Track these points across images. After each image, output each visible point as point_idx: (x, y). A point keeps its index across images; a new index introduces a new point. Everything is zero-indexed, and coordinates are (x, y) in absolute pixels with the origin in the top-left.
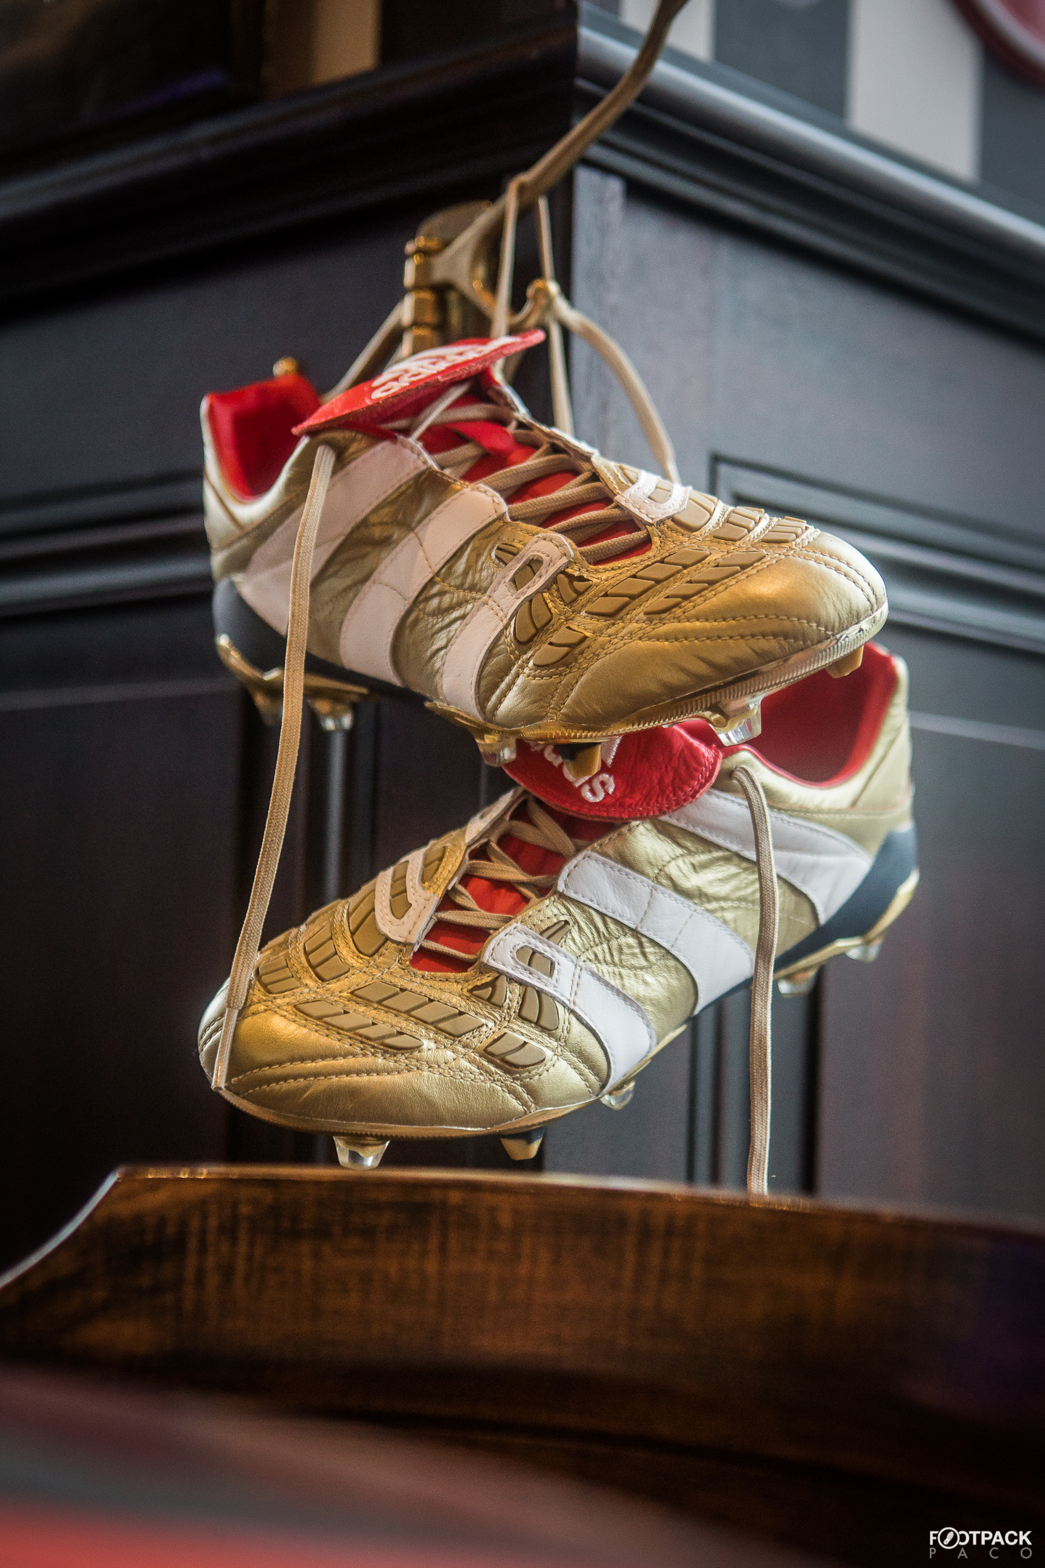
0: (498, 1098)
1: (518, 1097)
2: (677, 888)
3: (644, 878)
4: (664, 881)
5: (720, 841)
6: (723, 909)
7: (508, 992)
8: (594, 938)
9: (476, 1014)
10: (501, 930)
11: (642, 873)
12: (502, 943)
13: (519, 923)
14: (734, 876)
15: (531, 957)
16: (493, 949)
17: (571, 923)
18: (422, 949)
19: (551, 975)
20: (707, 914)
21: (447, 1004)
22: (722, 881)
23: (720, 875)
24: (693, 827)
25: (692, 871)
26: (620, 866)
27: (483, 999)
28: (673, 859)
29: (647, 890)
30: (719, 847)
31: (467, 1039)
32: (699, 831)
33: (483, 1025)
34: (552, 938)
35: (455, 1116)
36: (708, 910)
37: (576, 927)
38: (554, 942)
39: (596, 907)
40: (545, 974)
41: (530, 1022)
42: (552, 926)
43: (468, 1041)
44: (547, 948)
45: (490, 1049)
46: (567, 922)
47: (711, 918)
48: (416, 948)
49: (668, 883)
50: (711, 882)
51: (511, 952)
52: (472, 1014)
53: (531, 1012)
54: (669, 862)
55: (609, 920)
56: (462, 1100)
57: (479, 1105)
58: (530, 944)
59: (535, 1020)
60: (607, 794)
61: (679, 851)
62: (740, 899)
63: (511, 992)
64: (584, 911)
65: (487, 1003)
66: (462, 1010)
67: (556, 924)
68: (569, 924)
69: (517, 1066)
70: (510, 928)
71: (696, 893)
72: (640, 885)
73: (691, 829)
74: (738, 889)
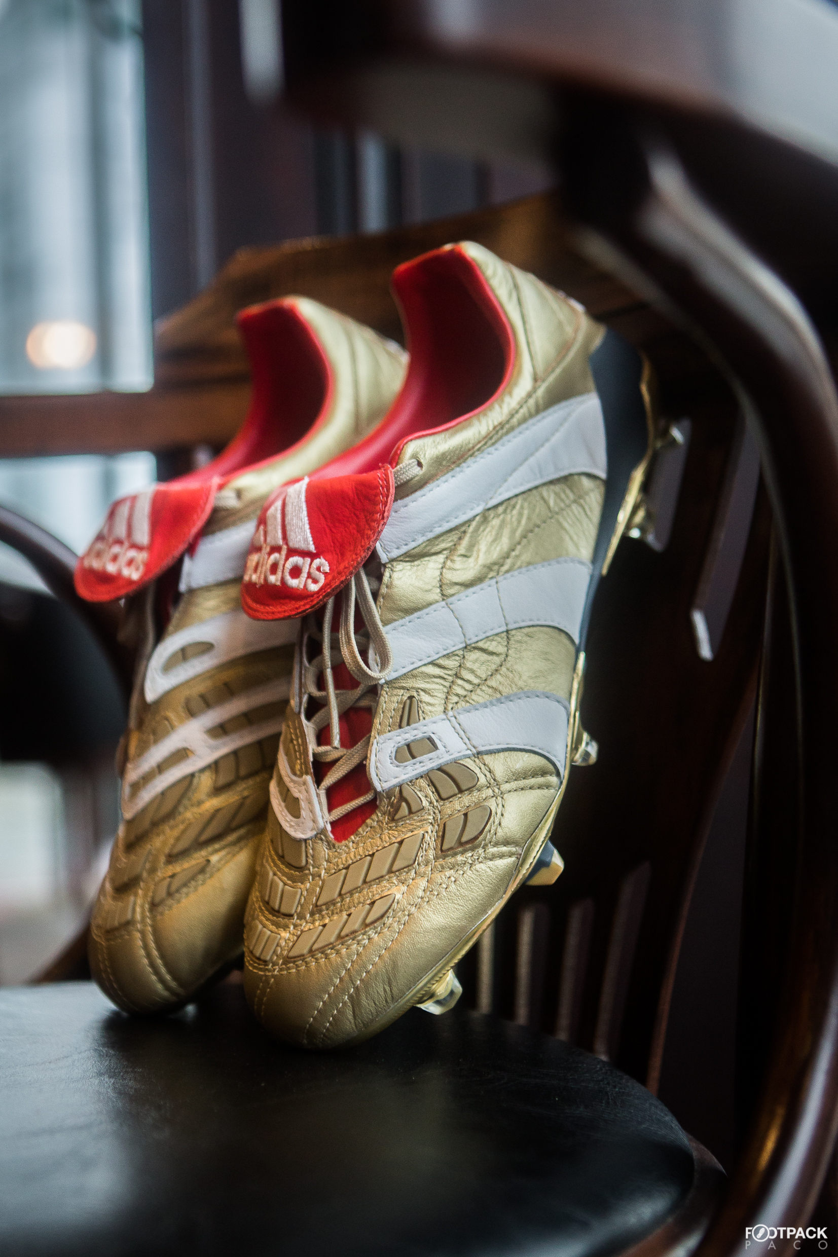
0: (486, 872)
1: (502, 856)
2: (467, 585)
3: (434, 607)
4: (451, 591)
5: (463, 518)
6: (517, 557)
7: (418, 793)
8: (442, 685)
9: (412, 832)
10: (369, 755)
11: (430, 604)
12: (379, 765)
13: (377, 736)
14: (502, 526)
15: (409, 751)
16: (377, 775)
17: (415, 694)
18: (332, 824)
19: (436, 747)
20: (508, 575)
21: (385, 847)
22: (496, 539)
23: (490, 538)
24: (431, 531)
25: (465, 559)
26: (407, 618)
27: (406, 816)
28: (442, 568)
29: (446, 610)
30: (468, 522)
31: (422, 857)
32: (438, 530)
33: (423, 834)
34: (411, 721)
35: (470, 917)
36: (507, 572)
37: (422, 693)
38: (415, 723)
39: (420, 663)
40: (430, 752)
41: (455, 795)
42: (403, 712)
43: (424, 857)
44: (415, 732)
45: (445, 847)
46: (411, 698)
47: (516, 573)
48: (329, 828)
49: (457, 587)
50: (488, 551)
51: (391, 763)
52: (410, 834)
53: (448, 787)
54: (441, 574)
55: (441, 662)
56: (461, 902)
57: (477, 892)
58: (399, 742)
59: (456, 791)
60: (325, 574)
61: (441, 558)
62: (524, 536)
63: (420, 791)
64: (414, 676)
65: (412, 815)
66: (399, 839)
67: (403, 708)
68: (414, 697)
69: (476, 838)
70: (374, 748)
71: (485, 570)
72: (439, 614)
73: (430, 535)
74: (513, 532)
